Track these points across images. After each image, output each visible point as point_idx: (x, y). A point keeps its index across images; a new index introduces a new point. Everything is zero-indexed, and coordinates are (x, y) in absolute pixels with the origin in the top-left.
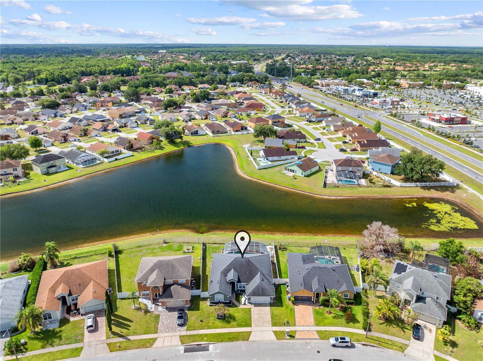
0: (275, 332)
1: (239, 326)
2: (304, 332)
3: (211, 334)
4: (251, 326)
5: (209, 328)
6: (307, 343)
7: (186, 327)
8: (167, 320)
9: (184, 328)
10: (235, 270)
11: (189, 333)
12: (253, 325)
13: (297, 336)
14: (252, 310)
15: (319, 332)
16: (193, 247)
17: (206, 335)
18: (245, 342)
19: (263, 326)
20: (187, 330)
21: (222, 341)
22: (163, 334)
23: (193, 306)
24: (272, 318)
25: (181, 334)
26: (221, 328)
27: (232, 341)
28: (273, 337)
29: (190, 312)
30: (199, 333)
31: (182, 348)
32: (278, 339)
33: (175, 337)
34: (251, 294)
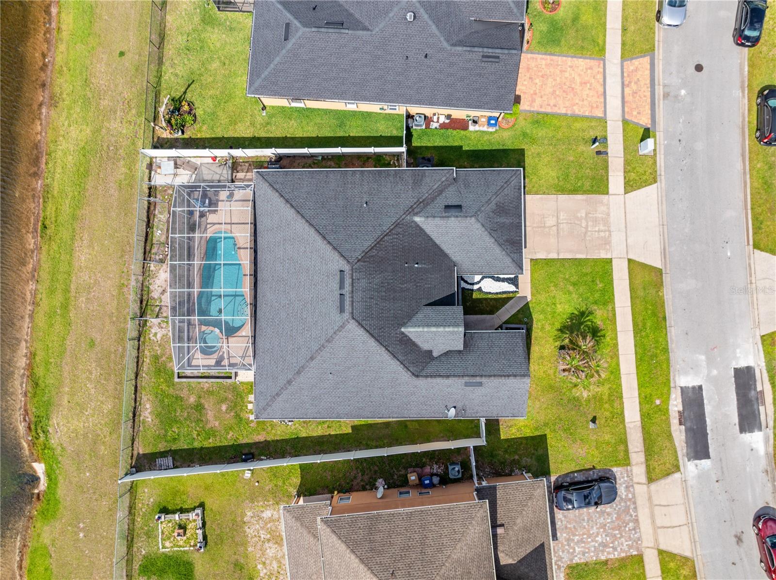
0: (630, 186)
1: (607, 298)
2: (628, 98)
3: (641, 386)
4: (609, 261)
5: (616, 395)
6: (666, 96)
7: (615, 469)
8: (589, 536)
9: (618, 475)
10: (407, 318)
11: (637, 455)
12: (603, 255)
13: (645, 121)
14: (541, 255)
15: (628, 53)
16: (165, 511)
17: (645, 400)
18: (666, 279)
19: (606, 221)
20: (626, 462)
21: (666, 350)
22: (644, 537)
23: (526, 461)
24: (574, 191)
25: (643, 479)
26: (615, 355)
27: (665, 318)
28: (650, 193)
29: (552, 466)
30: (639, 424)
31: (692, 468)
32: (655, 182)
33: (654, 498)
34: (515, 256)
